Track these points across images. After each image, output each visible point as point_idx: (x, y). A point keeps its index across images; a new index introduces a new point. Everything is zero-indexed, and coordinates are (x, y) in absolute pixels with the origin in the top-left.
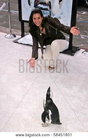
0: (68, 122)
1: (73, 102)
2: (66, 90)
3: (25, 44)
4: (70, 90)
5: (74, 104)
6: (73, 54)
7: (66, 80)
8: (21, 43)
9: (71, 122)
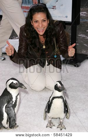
6: (78, 64)
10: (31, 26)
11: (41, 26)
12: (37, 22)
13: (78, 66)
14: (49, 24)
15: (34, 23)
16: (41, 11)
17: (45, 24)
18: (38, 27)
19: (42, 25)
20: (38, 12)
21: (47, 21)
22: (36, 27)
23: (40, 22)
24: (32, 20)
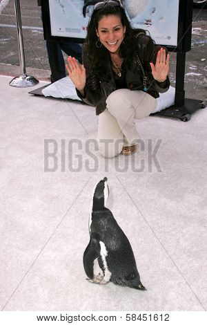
0: (170, 283)
1: (184, 231)
2: (165, 204)
3: (60, 99)
4: (178, 202)
5: (187, 236)
6: (187, 116)
7: (165, 178)
8: (51, 97)
9: (177, 282)
10: (97, 38)
11: (111, 38)
13: (187, 120)
14: (126, 35)
15: (100, 33)
17: (120, 35)
18: (107, 40)
19: (115, 36)
21: (121, 30)
23: (111, 31)
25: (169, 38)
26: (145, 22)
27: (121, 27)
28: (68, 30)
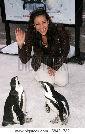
6: (82, 61)
11: (42, 27)
12: (38, 24)
13: (82, 64)
15: (36, 26)
16: (40, 15)
17: (46, 25)
18: (40, 29)
20: (38, 16)
21: (47, 23)
22: (38, 29)
23: (41, 24)
24: (34, 24)
25: (70, 20)
26: (57, 12)
27: (46, 21)
28: (15, 17)
